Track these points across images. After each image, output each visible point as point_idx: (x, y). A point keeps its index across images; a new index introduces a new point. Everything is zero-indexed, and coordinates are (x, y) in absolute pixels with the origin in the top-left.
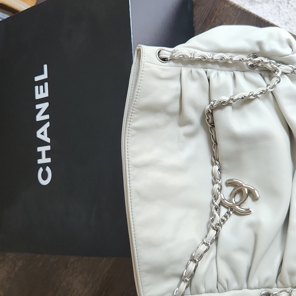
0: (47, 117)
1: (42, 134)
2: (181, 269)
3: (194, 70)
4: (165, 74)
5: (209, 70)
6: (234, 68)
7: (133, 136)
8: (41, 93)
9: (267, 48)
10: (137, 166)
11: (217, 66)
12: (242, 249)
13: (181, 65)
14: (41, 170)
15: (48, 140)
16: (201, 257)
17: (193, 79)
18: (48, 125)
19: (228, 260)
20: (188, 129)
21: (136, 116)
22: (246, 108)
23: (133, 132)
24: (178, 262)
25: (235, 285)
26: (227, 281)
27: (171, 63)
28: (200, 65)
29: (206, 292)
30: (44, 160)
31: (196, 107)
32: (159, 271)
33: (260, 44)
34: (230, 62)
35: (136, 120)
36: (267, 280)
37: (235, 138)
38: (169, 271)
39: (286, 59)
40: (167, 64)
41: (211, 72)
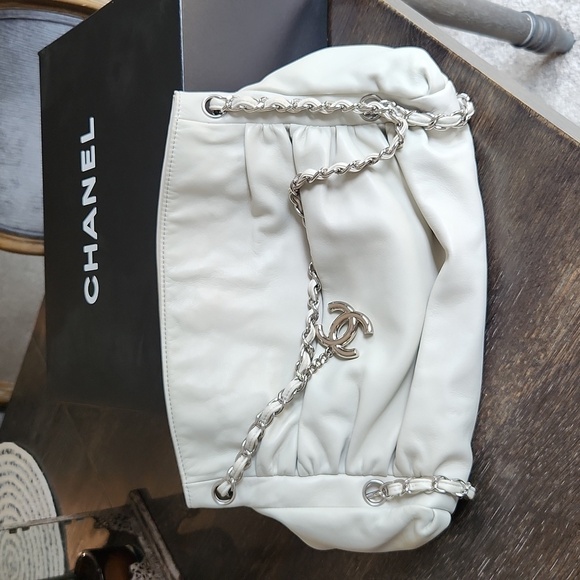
0: (93, 200)
1: (89, 225)
2: (239, 437)
3: (266, 127)
4: (215, 136)
5: (292, 126)
6: (337, 121)
7: (173, 232)
8: (88, 162)
9: (389, 85)
10: (178, 279)
11: (307, 119)
12: (337, 412)
13: (245, 120)
14: (88, 281)
15: (95, 235)
16: (270, 420)
17: (267, 141)
18: (94, 212)
19: (315, 428)
20: (266, 221)
21: (173, 202)
22: (350, 188)
23: (172, 227)
24: (235, 425)
25: (326, 467)
26: (311, 460)
27: (228, 118)
28: (276, 119)
29: (280, 475)
30: (91, 266)
31: (275, 187)
32: (206, 437)
33: (375, 79)
34: (325, 112)
35: (175, 208)
36: (375, 463)
37: (331, 236)
38: (222, 438)
39: (418, 102)
40: (220, 119)
41: (295, 130)
